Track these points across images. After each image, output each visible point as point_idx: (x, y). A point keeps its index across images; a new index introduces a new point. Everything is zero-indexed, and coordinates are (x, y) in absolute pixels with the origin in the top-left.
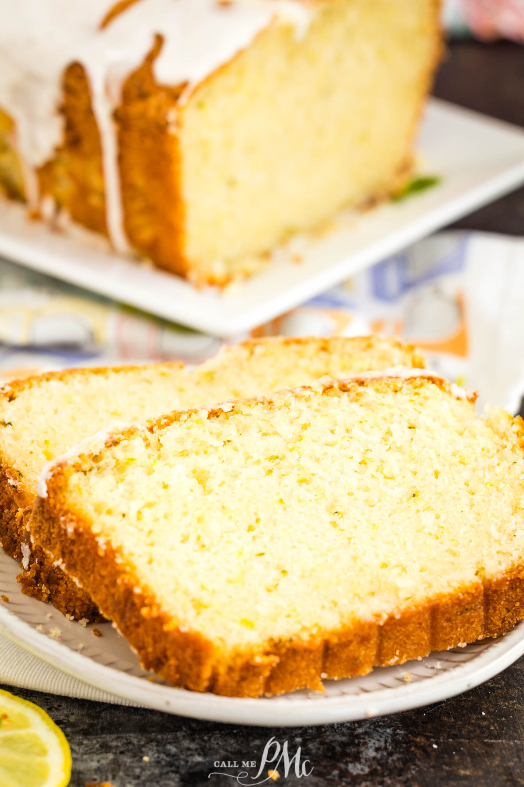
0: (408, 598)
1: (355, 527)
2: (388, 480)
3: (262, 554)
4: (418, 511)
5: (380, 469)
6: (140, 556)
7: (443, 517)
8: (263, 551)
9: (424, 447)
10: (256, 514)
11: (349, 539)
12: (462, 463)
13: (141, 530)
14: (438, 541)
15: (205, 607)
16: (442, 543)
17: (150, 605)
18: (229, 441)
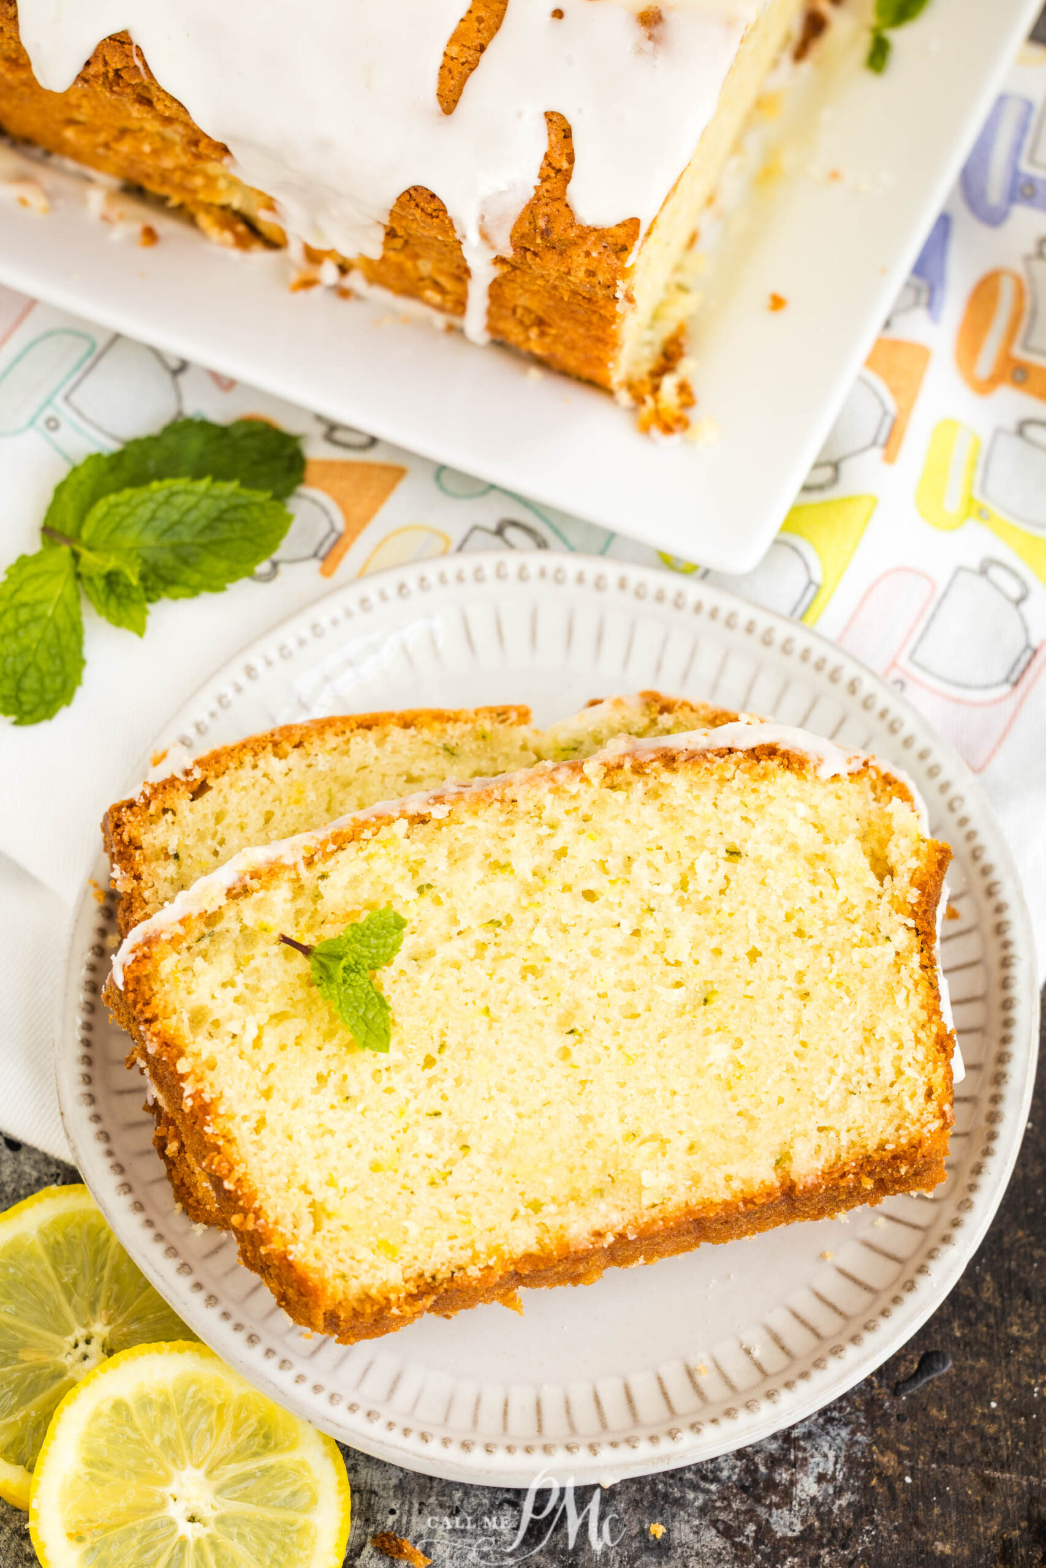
0: (654, 1206)
1: (598, 1060)
2: (669, 968)
3: (437, 1114)
4: (707, 1032)
5: (659, 949)
6: (245, 1118)
7: (745, 1048)
8: (438, 1109)
9: (743, 903)
10: (443, 1034)
11: (583, 1083)
12: (800, 933)
13: (255, 1066)
14: (728, 1095)
15: (329, 1216)
16: (734, 1099)
17: (245, 1211)
18: (429, 886)
